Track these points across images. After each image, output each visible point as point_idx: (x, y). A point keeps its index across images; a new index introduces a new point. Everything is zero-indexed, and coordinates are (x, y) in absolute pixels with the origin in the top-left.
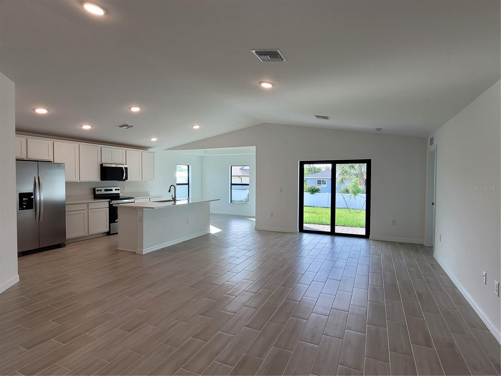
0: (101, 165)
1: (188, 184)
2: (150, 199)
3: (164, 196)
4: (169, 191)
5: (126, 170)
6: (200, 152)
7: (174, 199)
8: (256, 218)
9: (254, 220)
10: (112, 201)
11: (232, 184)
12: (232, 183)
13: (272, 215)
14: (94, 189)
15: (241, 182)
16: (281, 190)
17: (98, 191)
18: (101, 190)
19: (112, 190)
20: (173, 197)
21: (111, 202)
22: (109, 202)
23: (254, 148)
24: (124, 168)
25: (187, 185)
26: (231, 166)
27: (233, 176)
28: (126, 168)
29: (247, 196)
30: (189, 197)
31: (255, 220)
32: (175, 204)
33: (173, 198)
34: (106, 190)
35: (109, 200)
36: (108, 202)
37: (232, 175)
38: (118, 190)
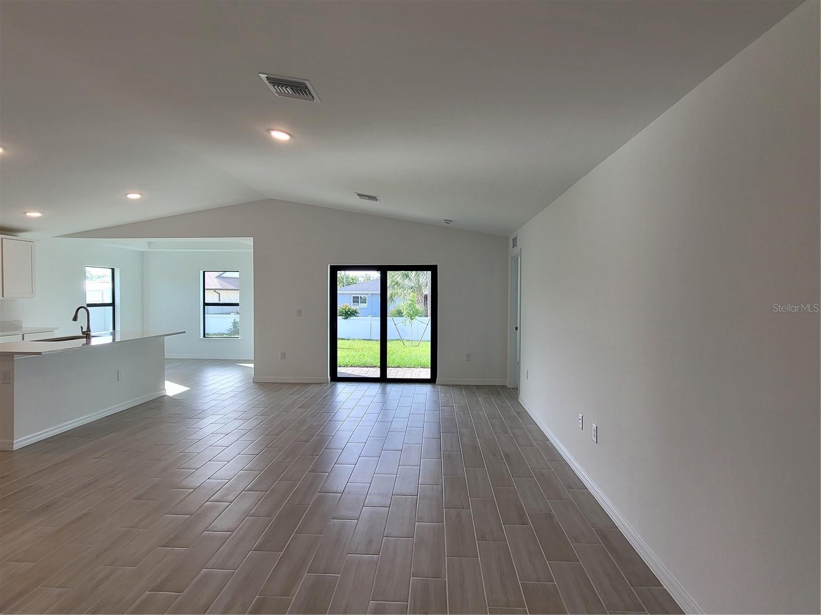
1: (113, 304)
2: (23, 335)
3: (57, 328)
4: (75, 319)
6: (139, 244)
7: (87, 334)
8: (255, 363)
9: (252, 365)
11: (205, 304)
12: (206, 302)
13: (283, 355)
15: (219, 301)
16: (299, 312)
20: (85, 329)
23: (249, 241)
25: (111, 308)
26: (204, 272)
27: (208, 289)
29: (232, 324)
30: (114, 329)
31: (253, 367)
32: (88, 343)
33: (83, 333)
37: (206, 288)
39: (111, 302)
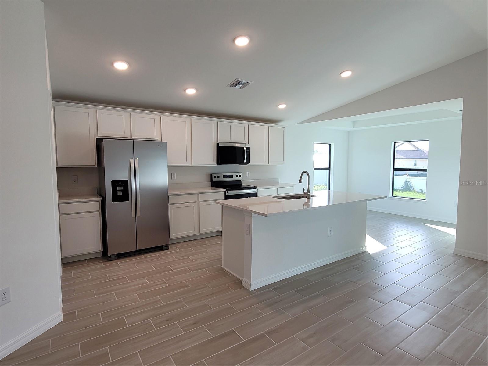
0: (218, 144)
1: (329, 169)
2: (277, 188)
5: (248, 150)
10: (228, 191)
11: (395, 170)
12: (395, 168)
14: (211, 175)
17: (215, 177)
18: (218, 177)
19: (231, 176)
20: (306, 191)
21: (227, 193)
22: (225, 192)
24: (245, 148)
25: (328, 171)
26: (395, 143)
28: (248, 148)
34: (224, 177)
35: (225, 190)
36: (223, 193)
38: (240, 176)
39: (328, 167)
